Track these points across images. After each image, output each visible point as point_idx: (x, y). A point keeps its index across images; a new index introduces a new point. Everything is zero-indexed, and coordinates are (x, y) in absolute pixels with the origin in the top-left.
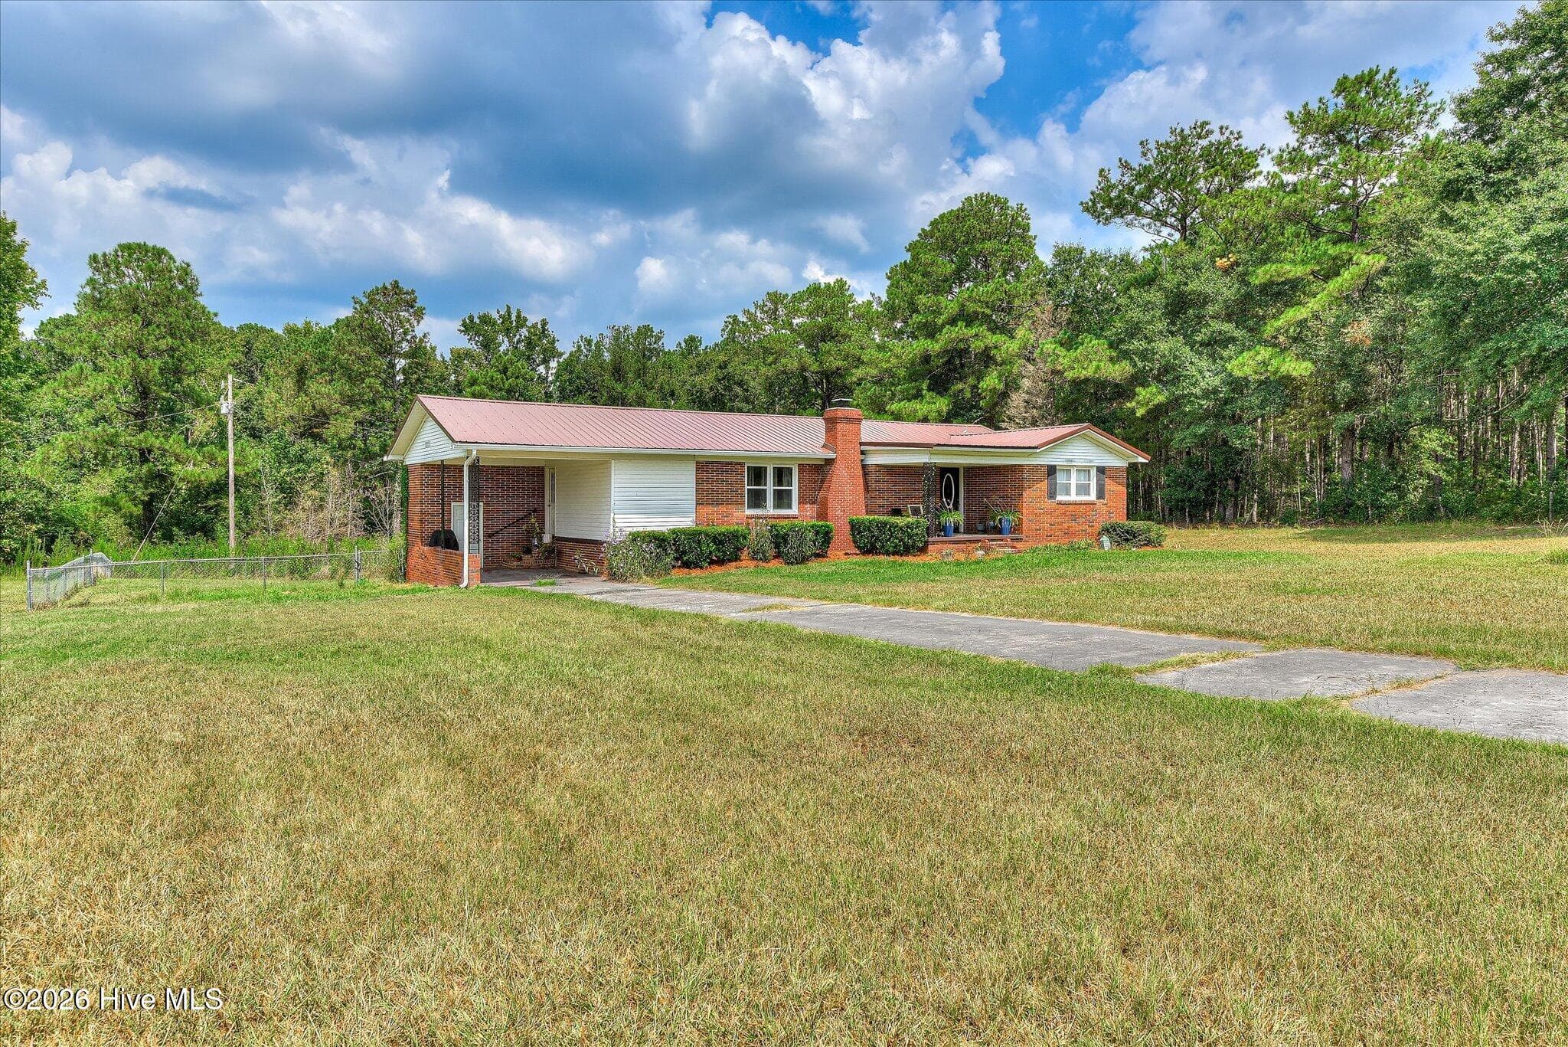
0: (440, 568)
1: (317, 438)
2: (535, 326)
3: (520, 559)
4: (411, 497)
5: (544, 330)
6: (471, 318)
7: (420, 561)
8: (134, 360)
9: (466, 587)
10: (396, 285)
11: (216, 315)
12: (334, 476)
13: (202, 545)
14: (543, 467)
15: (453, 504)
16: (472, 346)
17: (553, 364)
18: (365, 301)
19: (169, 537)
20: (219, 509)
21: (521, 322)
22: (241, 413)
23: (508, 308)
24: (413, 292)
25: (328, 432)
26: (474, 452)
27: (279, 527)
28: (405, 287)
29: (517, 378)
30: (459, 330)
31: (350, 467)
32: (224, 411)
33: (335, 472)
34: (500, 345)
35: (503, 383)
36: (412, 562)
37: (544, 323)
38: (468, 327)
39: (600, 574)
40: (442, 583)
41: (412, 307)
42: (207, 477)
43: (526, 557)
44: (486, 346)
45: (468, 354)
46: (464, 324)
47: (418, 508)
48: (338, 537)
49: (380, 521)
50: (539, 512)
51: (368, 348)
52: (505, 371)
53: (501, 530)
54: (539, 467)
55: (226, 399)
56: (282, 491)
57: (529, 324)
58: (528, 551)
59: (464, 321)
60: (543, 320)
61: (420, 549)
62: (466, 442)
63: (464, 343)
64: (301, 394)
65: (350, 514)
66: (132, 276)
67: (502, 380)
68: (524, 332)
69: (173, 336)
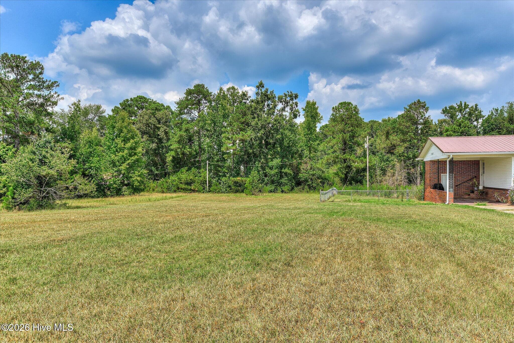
0: (437, 197)
1: (392, 153)
2: (472, 107)
3: (469, 195)
4: (426, 172)
5: (476, 108)
6: (446, 108)
7: (429, 194)
8: (343, 134)
9: (448, 204)
10: (419, 101)
11: (363, 119)
12: (398, 165)
13: (359, 186)
14: (479, 160)
15: (442, 174)
16: (447, 118)
17: (480, 121)
18: (408, 108)
19: (351, 184)
20: (364, 176)
21: (466, 106)
22: (370, 147)
23: (461, 102)
24: (425, 102)
25: (395, 152)
26: (451, 156)
27: (381, 181)
28: (422, 101)
29: (465, 127)
30: (441, 113)
31: (403, 162)
32: (366, 147)
33: (398, 164)
34: (457, 116)
35: (459, 130)
36: (426, 194)
37: (476, 105)
38: (445, 111)
39: (506, 202)
40: (438, 202)
41: (424, 107)
42: (361, 167)
43: (472, 194)
44: (452, 117)
45: (445, 121)
46: (443, 111)
47: (429, 176)
48: (399, 185)
49: (413, 180)
50: (477, 177)
51: (409, 123)
52: (460, 125)
53: (461, 184)
54: (477, 160)
55: (366, 143)
56: (382, 170)
57: (470, 107)
58: (473, 192)
59: (443, 109)
60: (476, 104)
61: (429, 190)
62: (448, 153)
63: (443, 117)
64: (388, 140)
65: (403, 178)
66: (342, 111)
67: (459, 129)
68: (468, 110)
69: (352, 126)
